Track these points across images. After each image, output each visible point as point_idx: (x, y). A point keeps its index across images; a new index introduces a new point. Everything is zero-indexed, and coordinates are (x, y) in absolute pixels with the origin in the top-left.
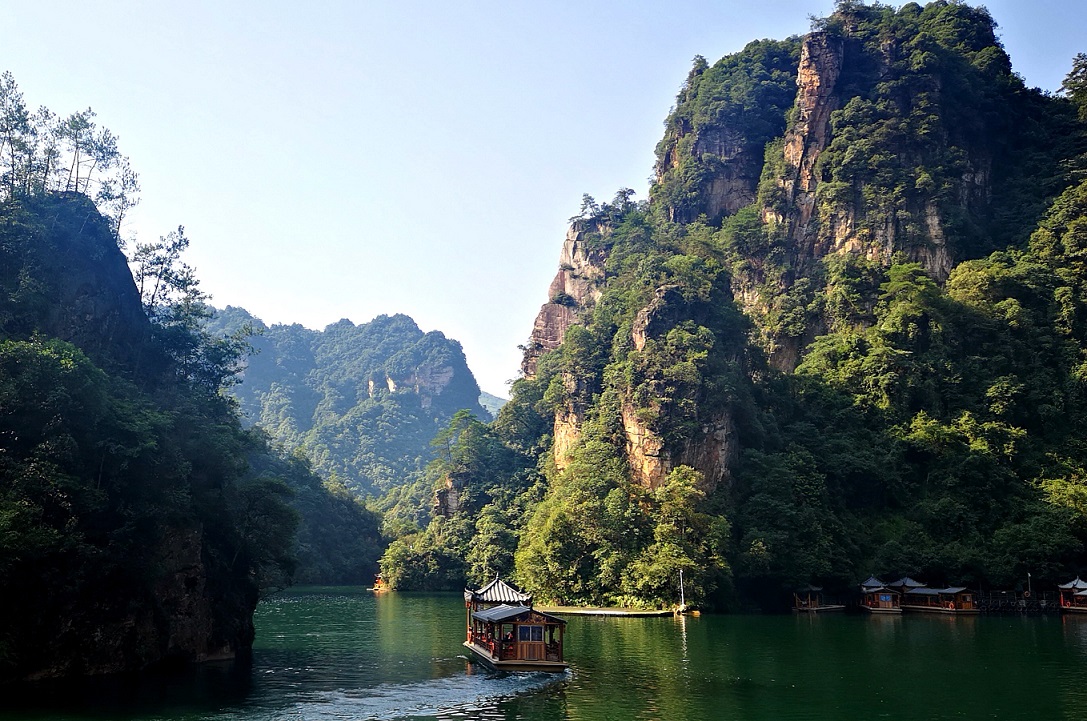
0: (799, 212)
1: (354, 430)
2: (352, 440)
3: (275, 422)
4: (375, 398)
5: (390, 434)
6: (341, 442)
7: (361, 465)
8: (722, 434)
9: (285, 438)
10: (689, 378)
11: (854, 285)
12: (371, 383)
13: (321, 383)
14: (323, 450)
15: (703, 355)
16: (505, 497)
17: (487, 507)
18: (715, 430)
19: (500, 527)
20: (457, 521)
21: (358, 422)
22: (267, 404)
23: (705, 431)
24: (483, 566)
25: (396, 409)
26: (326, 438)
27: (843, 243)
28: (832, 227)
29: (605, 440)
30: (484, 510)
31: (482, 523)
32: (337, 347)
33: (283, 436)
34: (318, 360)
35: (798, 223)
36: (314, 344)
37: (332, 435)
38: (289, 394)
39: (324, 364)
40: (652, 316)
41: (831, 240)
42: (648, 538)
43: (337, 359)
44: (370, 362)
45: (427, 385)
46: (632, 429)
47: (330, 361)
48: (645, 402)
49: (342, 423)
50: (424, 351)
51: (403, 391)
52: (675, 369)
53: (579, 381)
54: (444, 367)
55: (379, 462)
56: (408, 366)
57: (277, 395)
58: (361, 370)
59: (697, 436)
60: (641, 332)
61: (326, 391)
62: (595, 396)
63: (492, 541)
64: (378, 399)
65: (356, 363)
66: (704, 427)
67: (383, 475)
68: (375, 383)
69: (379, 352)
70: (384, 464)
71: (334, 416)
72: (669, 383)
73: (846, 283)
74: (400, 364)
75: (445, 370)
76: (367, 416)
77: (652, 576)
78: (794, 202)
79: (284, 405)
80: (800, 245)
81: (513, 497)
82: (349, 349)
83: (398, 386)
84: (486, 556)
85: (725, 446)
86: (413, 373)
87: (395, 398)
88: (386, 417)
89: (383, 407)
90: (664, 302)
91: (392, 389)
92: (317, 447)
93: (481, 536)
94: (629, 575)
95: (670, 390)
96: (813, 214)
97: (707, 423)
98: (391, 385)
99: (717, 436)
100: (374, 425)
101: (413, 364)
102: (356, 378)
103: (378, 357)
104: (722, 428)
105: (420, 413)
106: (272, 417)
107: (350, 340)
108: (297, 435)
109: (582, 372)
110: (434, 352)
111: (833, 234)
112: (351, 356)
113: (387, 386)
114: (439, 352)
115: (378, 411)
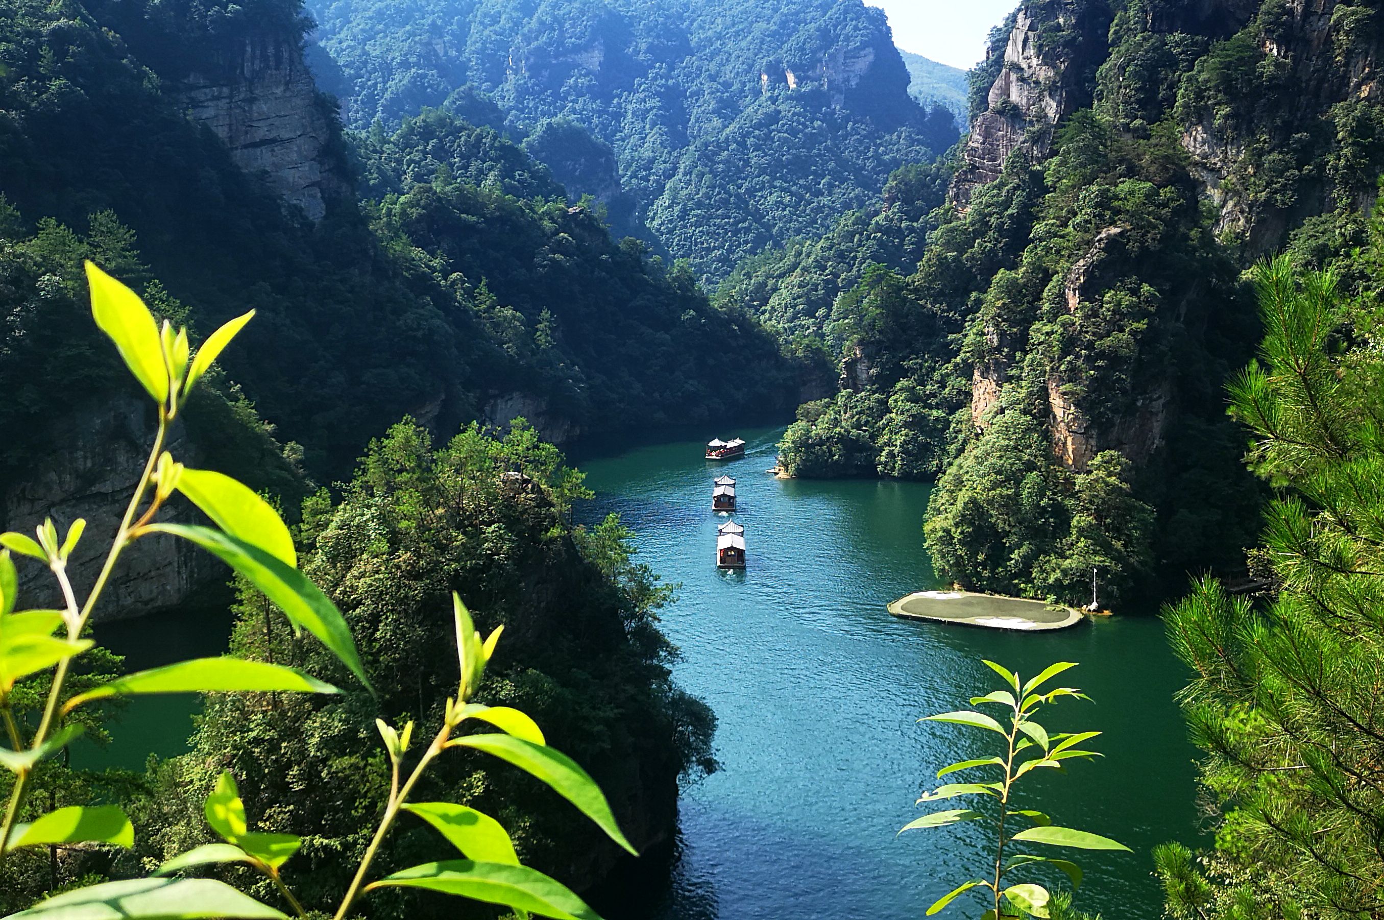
0: (1307, 42)
1: (742, 145)
2: (740, 160)
3: (640, 133)
4: (770, 98)
5: (789, 149)
6: (727, 162)
7: (751, 192)
8: (1158, 405)
9: (655, 158)
10: (1125, 352)
11: (1363, 147)
12: (765, 77)
13: (698, 76)
14: (703, 174)
15: (1142, 325)
16: (924, 370)
17: (903, 383)
18: (1151, 402)
19: (915, 409)
20: (867, 398)
21: (748, 134)
22: (630, 107)
23: (1139, 403)
24: (896, 452)
25: (799, 114)
26: (707, 157)
27: (1358, 86)
28: (1347, 65)
29: (1025, 412)
30: (899, 385)
31: (896, 401)
32: (719, 20)
33: (651, 155)
34: (694, 40)
35: (1305, 56)
36: (689, 17)
37: (715, 154)
38: (658, 94)
39: (701, 47)
40: (1088, 272)
41: (1345, 79)
42: (1063, 526)
43: (719, 38)
44: (762, 43)
45: (839, 77)
46: (1056, 402)
47: (710, 41)
48: (1073, 375)
49: (728, 136)
50: (835, 27)
51: (806, 88)
52: (1108, 341)
53: (1002, 335)
54: (864, 49)
55: (775, 187)
56: (814, 52)
57: (642, 96)
58: (750, 54)
59: (1130, 410)
60: (1074, 290)
61: (705, 87)
62: (1018, 355)
63: (906, 425)
64: (774, 100)
65: (743, 44)
66: (1137, 400)
67: (779, 204)
68: (769, 76)
69: (774, 28)
70: (782, 189)
71: (717, 122)
72: (1101, 355)
73: (1353, 144)
74: (802, 49)
75: (862, 53)
76: (759, 126)
77: (1065, 572)
78: (1302, 28)
79: (652, 109)
80: (1304, 85)
81: (934, 369)
82: (733, 25)
83: (800, 81)
84: (899, 440)
85: (1161, 417)
86: (820, 61)
87: (798, 97)
88: (783, 125)
89: (780, 112)
90: (1103, 255)
91: (793, 86)
92: (695, 171)
93: (893, 415)
94: (1041, 567)
95: (1100, 363)
96: (1325, 44)
97: (1141, 394)
98: (791, 78)
99: (1152, 407)
100: (768, 137)
101: (820, 48)
102: (745, 67)
103: (773, 34)
104: (1160, 397)
105: (828, 118)
106: (638, 126)
107: (735, 12)
108: (670, 153)
109: (1004, 326)
110: (849, 28)
111: (1347, 72)
112: (737, 33)
113: (785, 80)
114: (856, 28)
115: (774, 118)
